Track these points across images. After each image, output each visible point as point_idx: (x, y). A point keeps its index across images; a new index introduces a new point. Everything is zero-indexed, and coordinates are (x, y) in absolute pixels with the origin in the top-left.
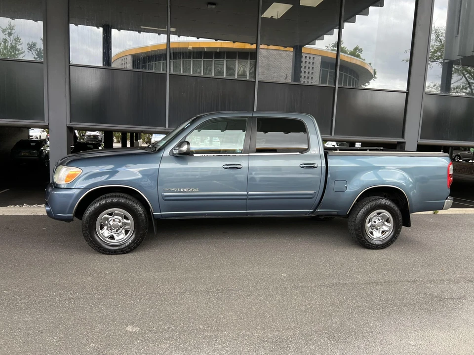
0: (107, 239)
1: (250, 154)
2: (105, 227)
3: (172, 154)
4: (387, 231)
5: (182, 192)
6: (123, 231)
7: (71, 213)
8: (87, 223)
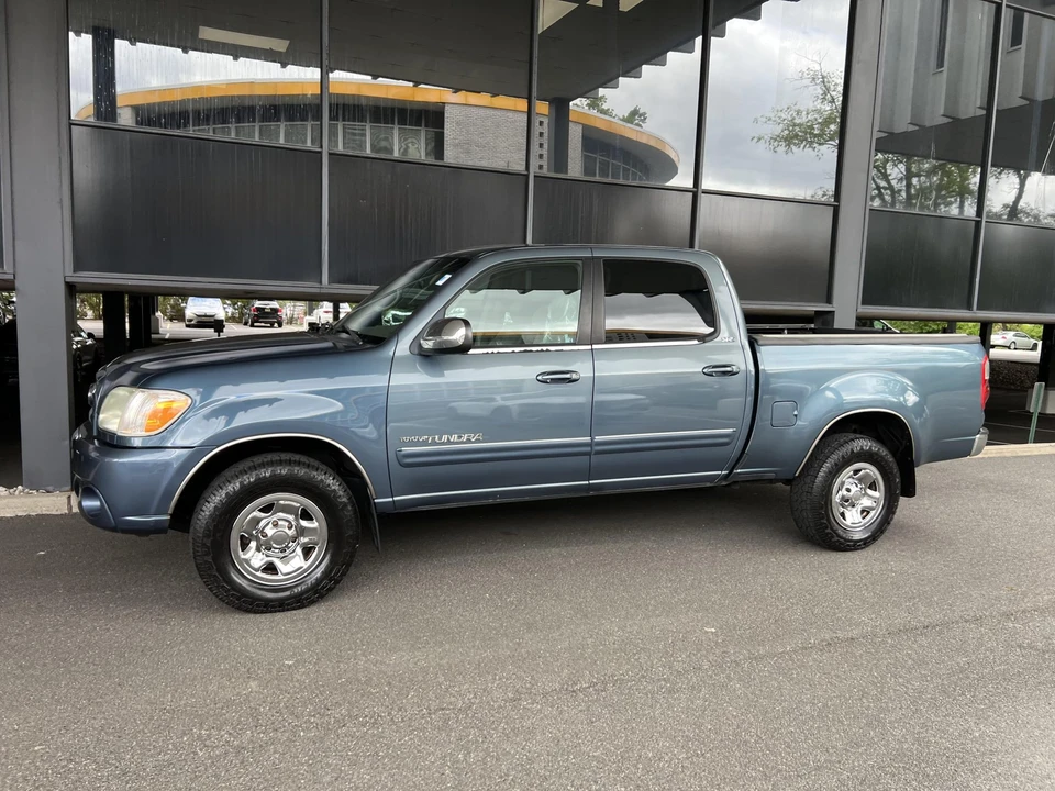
0: (259, 574)
1: (595, 347)
2: (253, 544)
3: (416, 352)
4: (873, 509)
5: (443, 444)
6: (299, 551)
7: (166, 514)
8: (208, 536)
